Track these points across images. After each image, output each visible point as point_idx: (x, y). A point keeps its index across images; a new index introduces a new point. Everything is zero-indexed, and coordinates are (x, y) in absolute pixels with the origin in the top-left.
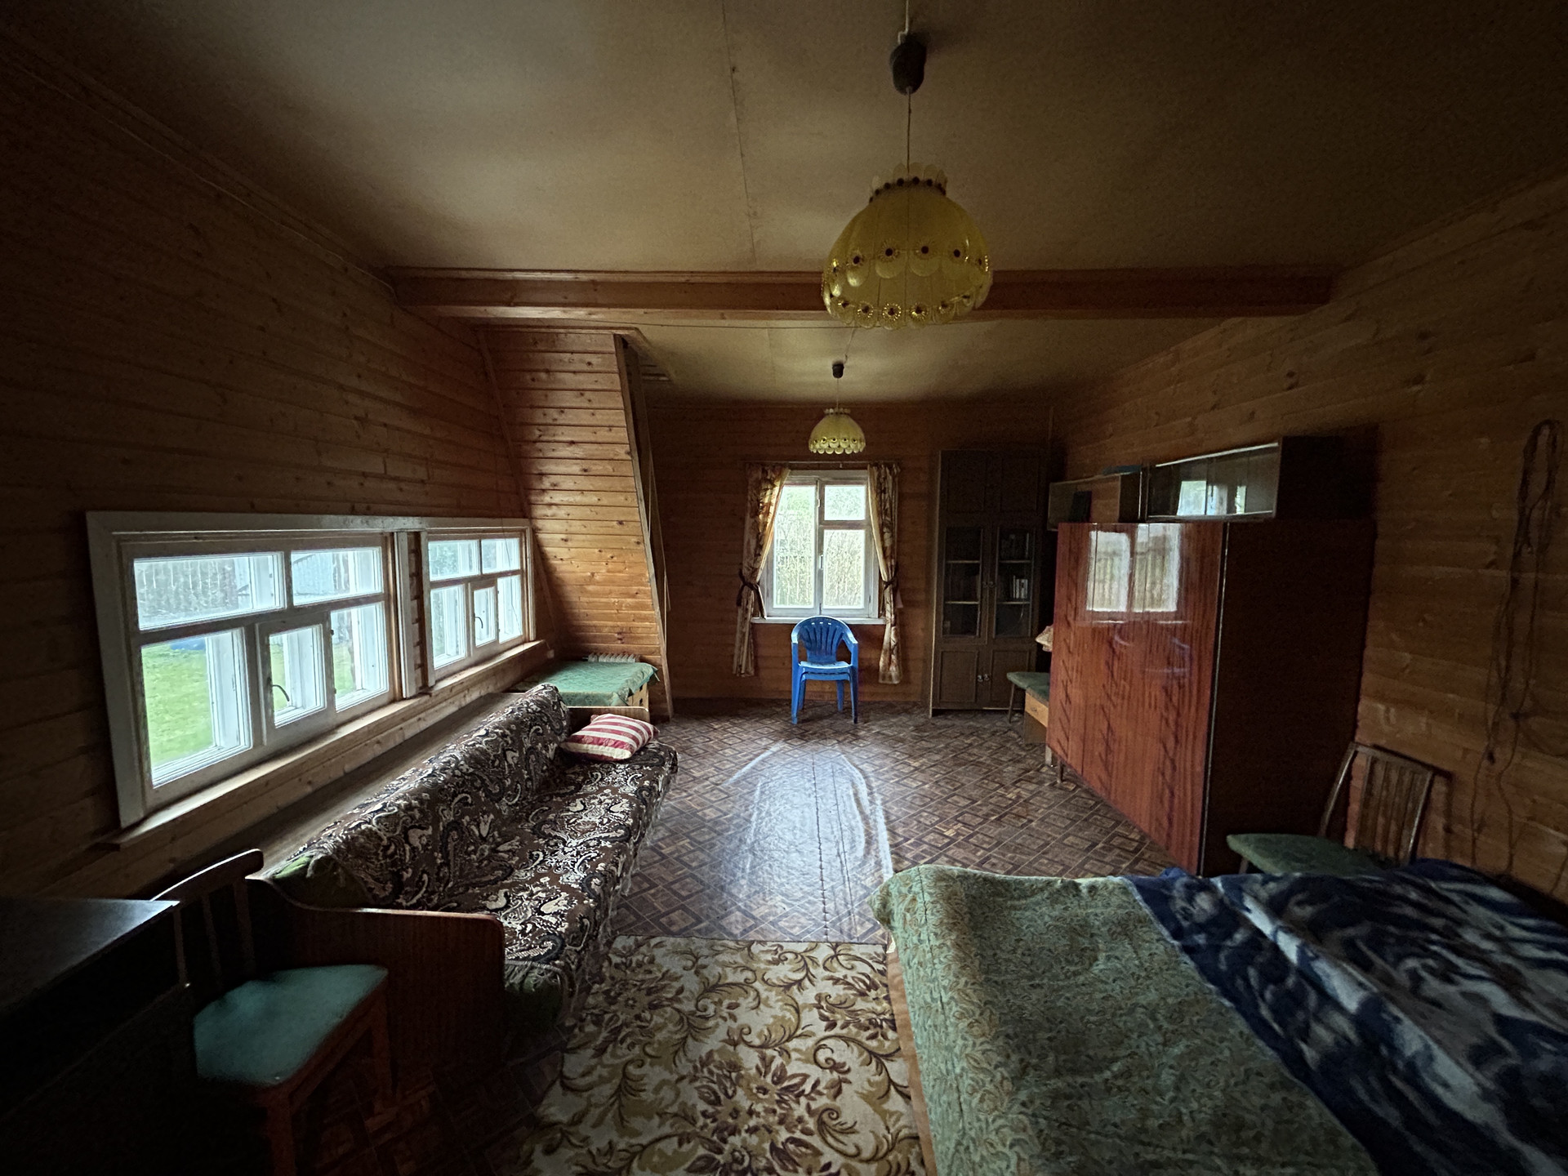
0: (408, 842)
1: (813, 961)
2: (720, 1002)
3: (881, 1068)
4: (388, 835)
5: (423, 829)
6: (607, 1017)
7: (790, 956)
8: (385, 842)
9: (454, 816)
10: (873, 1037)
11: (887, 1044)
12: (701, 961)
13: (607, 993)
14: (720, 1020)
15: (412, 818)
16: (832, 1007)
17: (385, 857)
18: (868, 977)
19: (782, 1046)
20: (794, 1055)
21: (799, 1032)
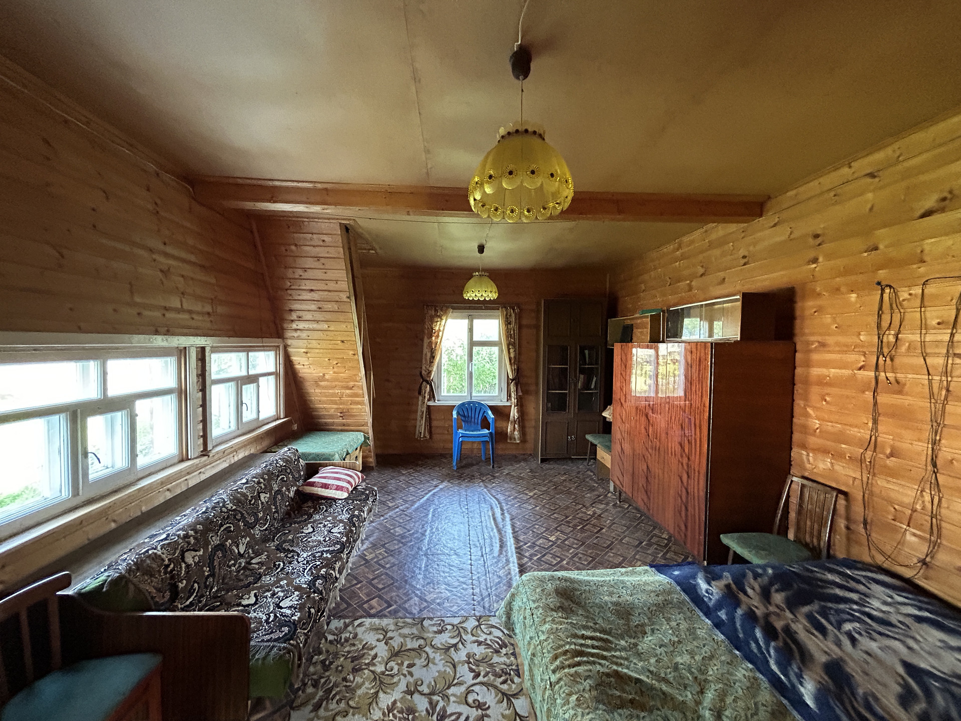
0: (183, 561)
1: (464, 629)
2: (402, 663)
3: (510, 703)
4: (170, 557)
5: (196, 551)
6: (323, 681)
7: (449, 627)
8: (167, 562)
9: (220, 540)
10: (504, 682)
11: (514, 686)
12: (389, 634)
13: (323, 662)
14: (402, 677)
15: (189, 543)
16: (478, 663)
17: (165, 573)
18: (500, 639)
19: (444, 693)
20: (452, 699)
21: (456, 681)
